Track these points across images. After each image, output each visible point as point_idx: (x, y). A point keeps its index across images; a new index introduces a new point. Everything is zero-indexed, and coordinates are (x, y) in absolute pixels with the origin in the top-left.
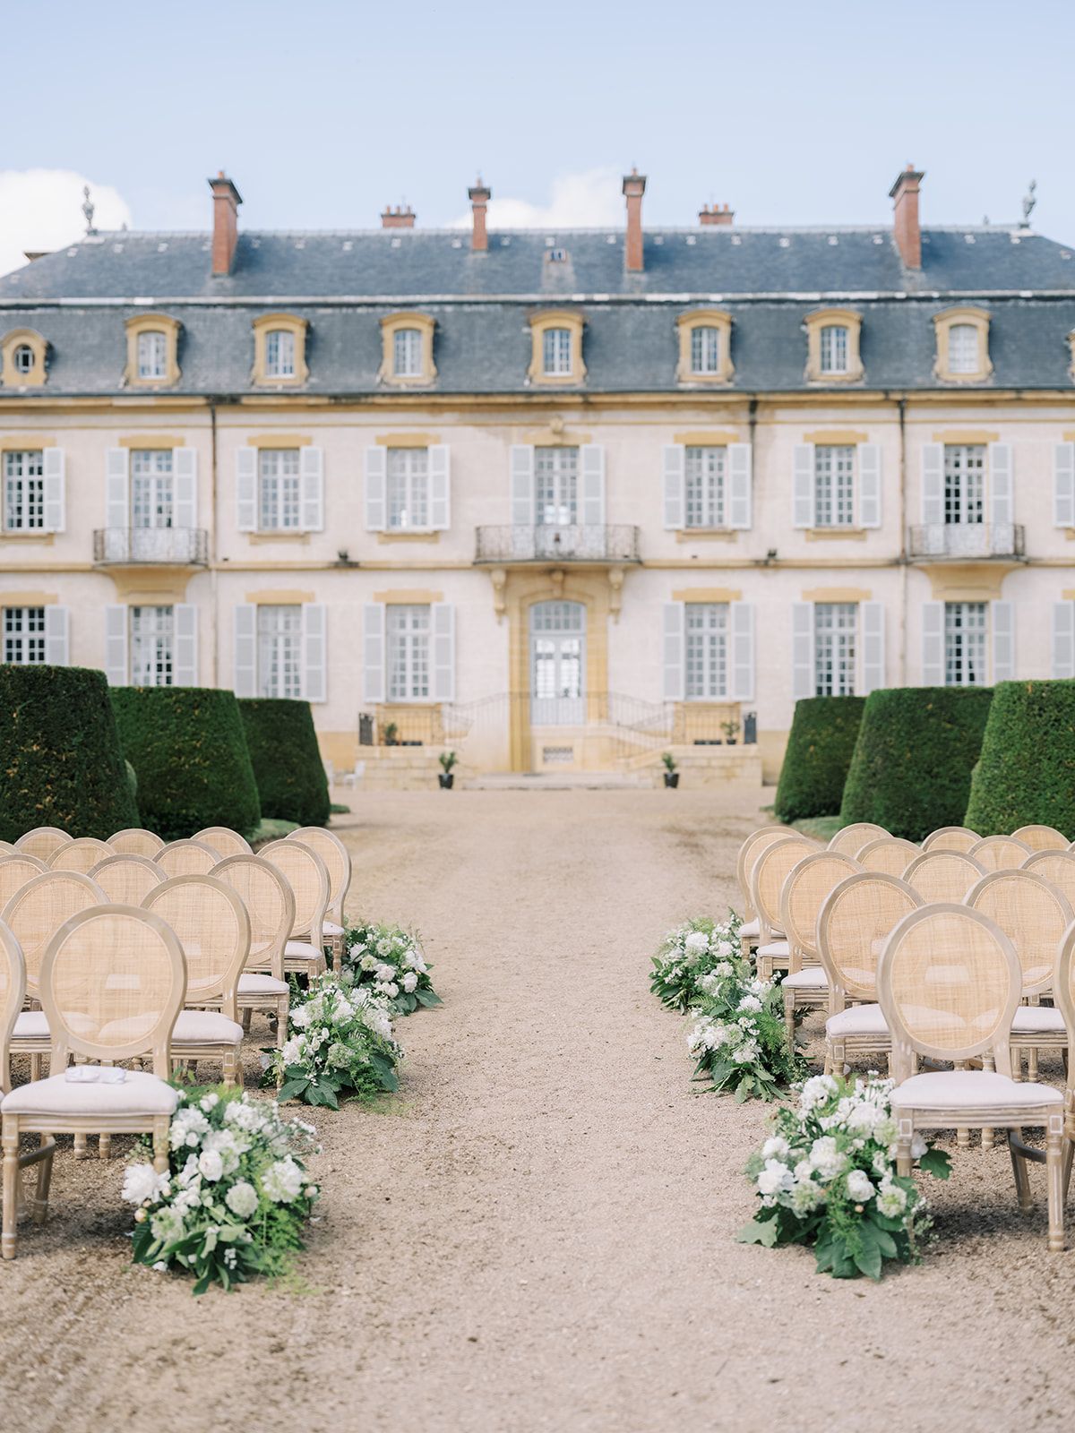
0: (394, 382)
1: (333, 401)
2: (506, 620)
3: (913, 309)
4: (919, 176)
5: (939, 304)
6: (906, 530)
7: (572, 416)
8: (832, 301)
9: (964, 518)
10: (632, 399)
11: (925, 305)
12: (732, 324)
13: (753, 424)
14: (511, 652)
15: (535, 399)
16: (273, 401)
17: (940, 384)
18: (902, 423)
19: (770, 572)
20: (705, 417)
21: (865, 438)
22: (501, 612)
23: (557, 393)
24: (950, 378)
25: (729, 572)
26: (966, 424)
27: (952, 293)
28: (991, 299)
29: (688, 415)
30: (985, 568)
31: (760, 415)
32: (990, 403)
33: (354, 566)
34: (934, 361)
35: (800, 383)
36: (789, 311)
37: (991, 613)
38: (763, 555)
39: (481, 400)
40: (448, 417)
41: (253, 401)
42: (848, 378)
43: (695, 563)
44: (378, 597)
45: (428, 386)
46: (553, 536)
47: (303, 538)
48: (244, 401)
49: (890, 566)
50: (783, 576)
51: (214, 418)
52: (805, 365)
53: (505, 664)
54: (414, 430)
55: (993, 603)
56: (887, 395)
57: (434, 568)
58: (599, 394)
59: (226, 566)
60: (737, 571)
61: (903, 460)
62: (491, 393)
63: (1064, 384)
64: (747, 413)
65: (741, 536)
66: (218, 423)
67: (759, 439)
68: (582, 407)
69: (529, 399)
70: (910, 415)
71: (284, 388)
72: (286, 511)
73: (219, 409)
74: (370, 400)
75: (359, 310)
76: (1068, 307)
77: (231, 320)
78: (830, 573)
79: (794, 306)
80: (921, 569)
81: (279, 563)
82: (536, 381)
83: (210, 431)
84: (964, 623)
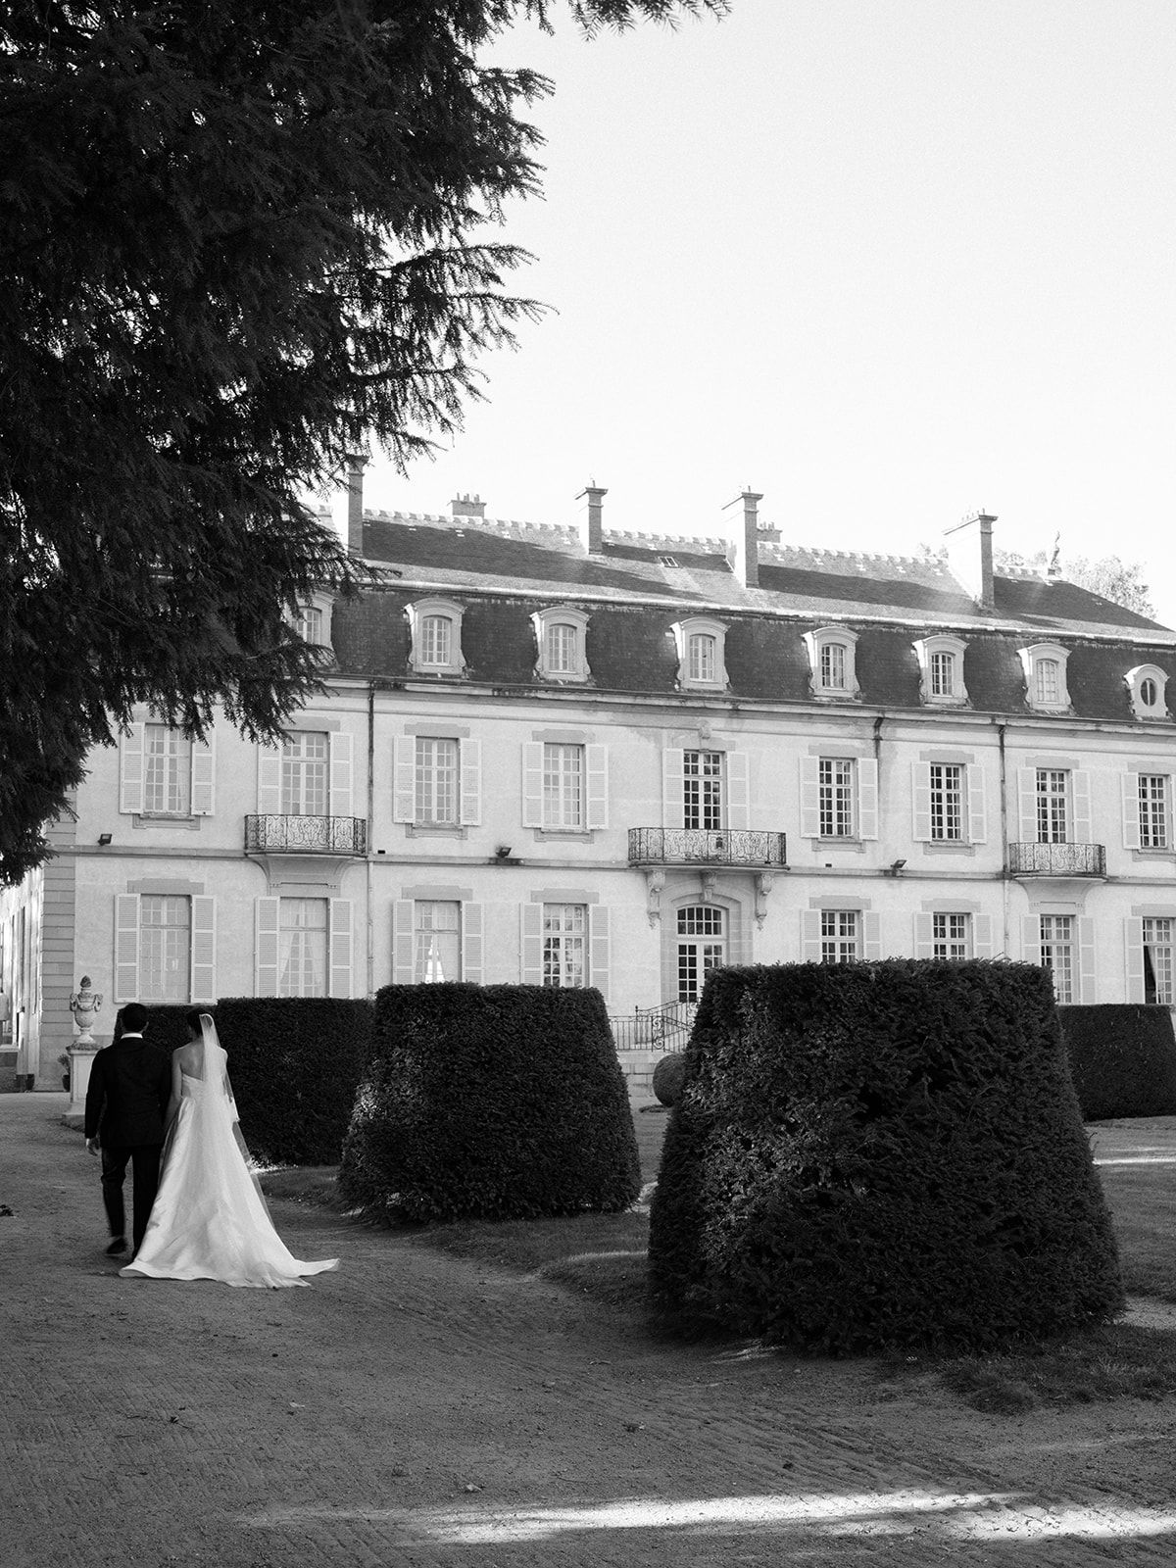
0: (551, 677)
1: (496, 693)
2: (657, 922)
3: (1001, 642)
4: (991, 519)
5: (1020, 639)
6: (1011, 848)
7: (716, 723)
8: (934, 629)
9: (1050, 838)
10: (776, 709)
11: (1009, 639)
12: (856, 644)
13: (877, 740)
14: (663, 956)
15: (689, 704)
16: (437, 689)
17: (1032, 713)
18: (1002, 747)
19: (895, 882)
20: (835, 730)
21: (972, 759)
22: (653, 915)
23: (709, 699)
24: (1040, 707)
25: (859, 881)
26: (1054, 749)
27: (1031, 630)
29: (821, 728)
30: (1077, 882)
31: (885, 731)
32: (1072, 733)
33: (515, 863)
34: (1024, 691)
35: (919, 705)
36: (897, 634)
37: (1077, 924)
38: (887, 865)
39: (639, 701)
40: (602, 716)
41: (417, 687)
42: (956, 702)
43: (829, 871)
44: (535, 896)
45: (584, 684)
46: (715, 841)
47: (459, 830)
48: (407, 688)
49: (997, 879)
50: (907, 885)
51: (371, 703)
52: (919, 687)
53: (658, 969)
54: (570, 727)
55: (1080, 917)
56: (993, 720)
57: (590, 869)
58: (747, 702)
59: (382, 858)
60: (866, 881)
61: (1003, 781)
62: (649, 696)
63: (1129, 719)
64: (872, 729)
65: (868, 846)
66: (376, 707)
67: (882, 755)
68: (727, 714)
69: (683, 704)
70: (1009, 739)
71: (443, 675)
72: (440, 804)
73: (378, 694)
74: (533, 695)
75: (508, 602)
76: (1120, 649)
77: (381, 601)
78: (946, 884)
79: (902, 631)
80: (1022, 884)
81: (438, 857)
82: (686, 685)
83: (367, 716)
84: (1054, 935)
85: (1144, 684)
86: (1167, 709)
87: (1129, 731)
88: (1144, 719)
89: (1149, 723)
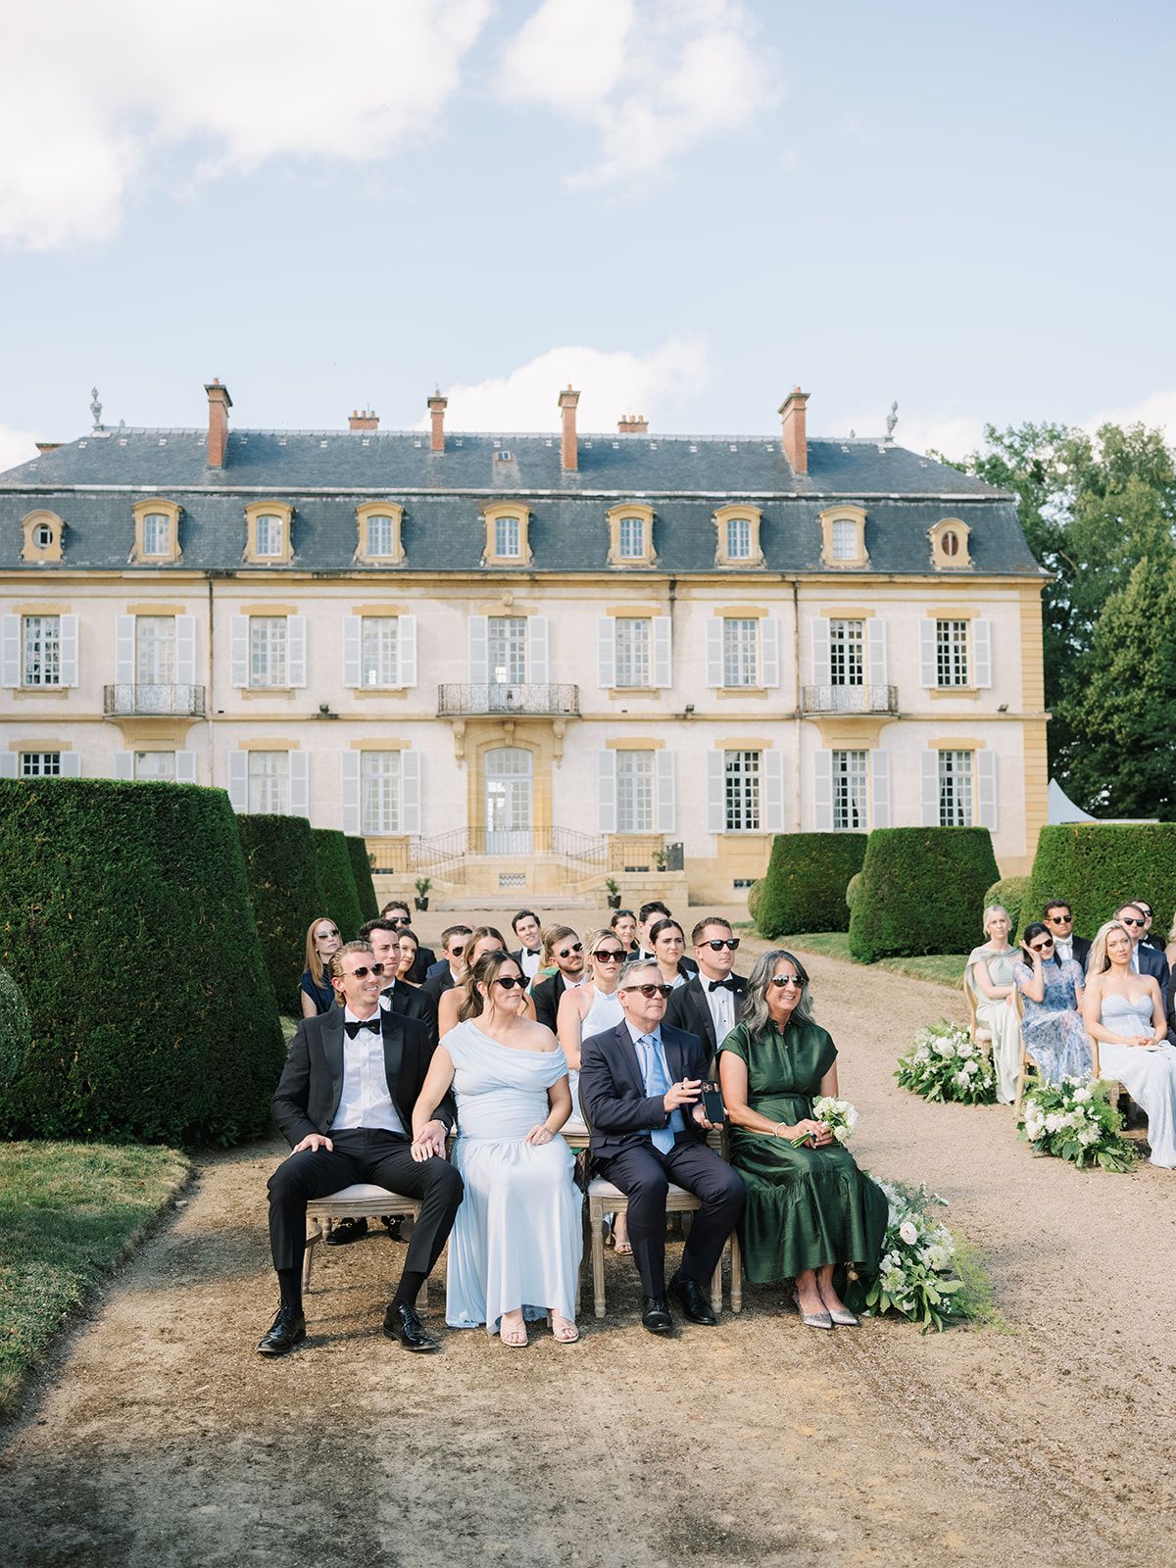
0: (368, 561)
1: (316, 576)
2: (464, 764)
3: (803, 506)
4: (806, 397)
5: (823, 503)
6: (802, 690)
7: (520, 592)
8: (736, 499)
9: (847, 680)
10: (571, 577)
11: (812, 503)
12: (654, 516)
13: (672, 600)
14: (470, 792)
15: (489, 577)
16: (264, 575)
17: (826, 569)
18: (796, 600)
19: (688, 724)
20: (632, 593)
21: (765, 613)
22: (461, 758)
23: (508, 572)
24: (835, 564)
25: (654, 724)
26: (849, 601)
27: (834, 494)
28: (866, 499)
29: (618, 592)
30: (866, 721)
31: (679, 592)
32: (867, 585)
33: (335, 717)
34: (821, 550)
35: (712, 567)
36: (700, 506)
37: (870, 758)
38: (682, 711)
39: (443, 577)
40: (415, 591)
41: (246, 575)
42: (752, 563)
43: (624, 716)
44: (354, 745)
45: (398, 565)
46: (506, 694)
47: (288, 693)
48: (238, 576)
49: (788, 719)
50: (699, 727)
51: (211, 589)
52: (715, 552)
53: (465, 803)
54: (386, 602)
55: (872, 751)
56: (783, 577)
57: (403, 721)
58: (543, 573)
59: (221, 716)
60: (660, 724)
61: (797, 632)
62: (452, 572)
63: (927, 570)
64: (668, 591)
65: (663, 694)
66: (215, 593)
67: (677, 613)
68: (529, 584)
69: (484, 578)
70: (802, 593)
71: (272, 564)
72: (274, 670)
73: (216, 582)
74: (348, 576)
75: (337, 499)
76: (928, 507)
77: (226, 505)
78: (738, 725)
79: (704, 502)
80: (813, 722)
81: (267, 715)
82: (490, 561)
83: (208, 601)
84: (849, 767)
85: (946, 537)
86: (969, 558)
87: (925, 580)
88: (944, 568)
89: (948, 573)
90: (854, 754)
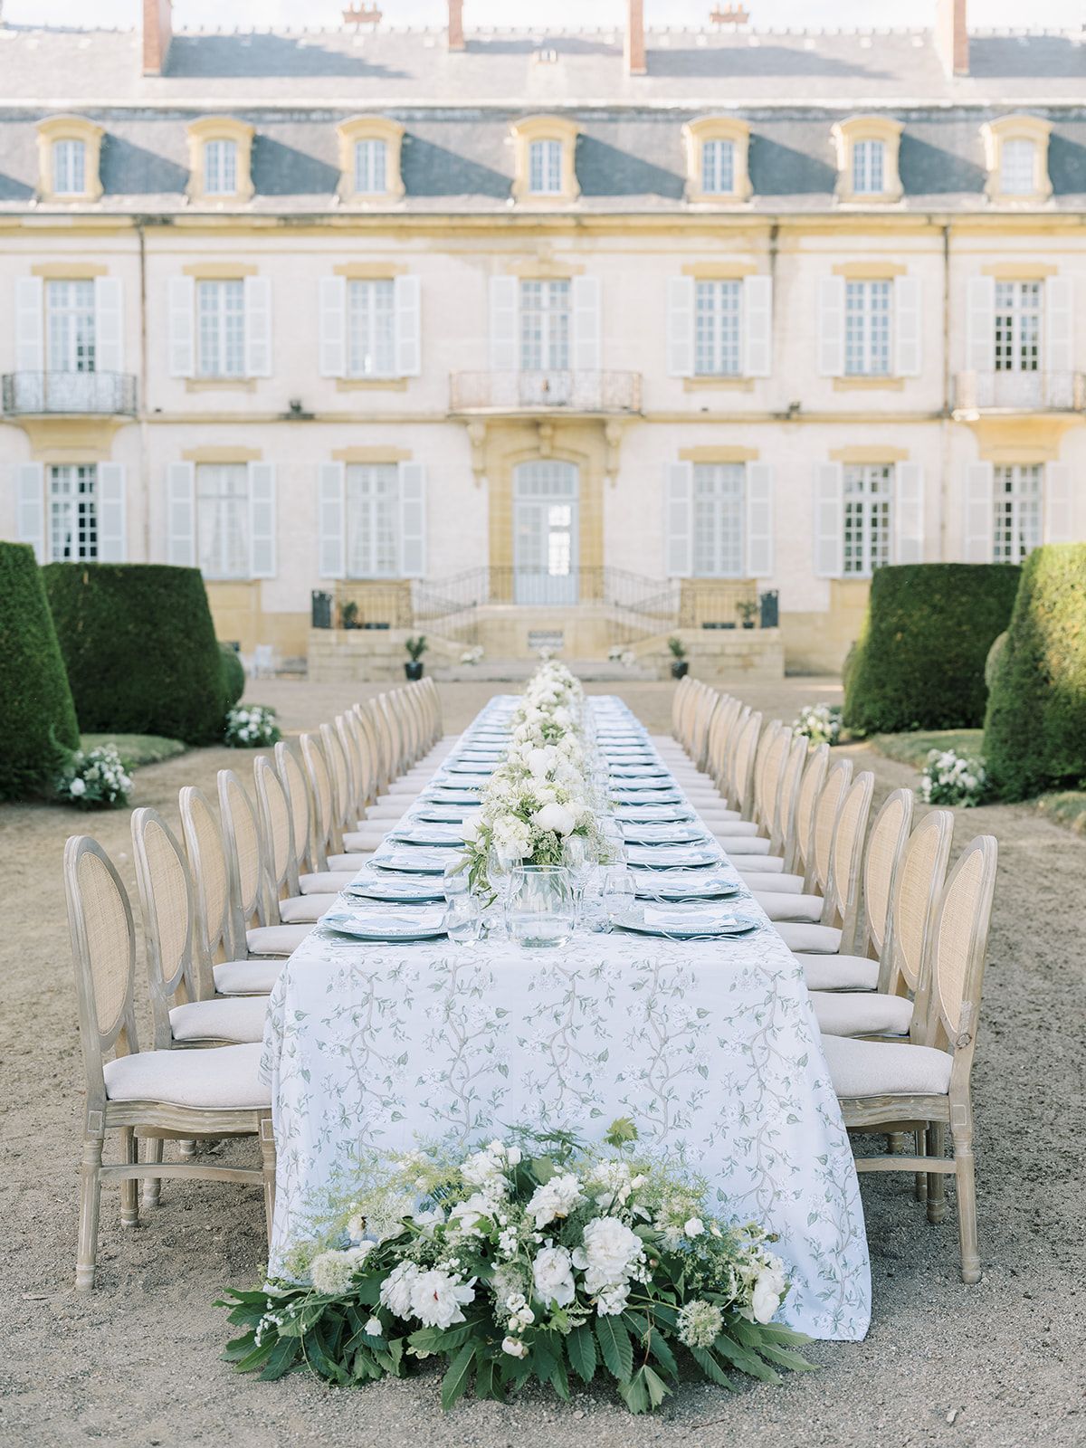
0: (355, 201)
1: (282, 222)
2: (484, 481)
3: (960, 120)
5: (987, 115)
6: (950, 379)
7: (562, 243)
8: (865, 110)
9: (1016, 365)
11: (971, 116)
12: (751, 136)
13: (774, 253)
14: (491, 520)
15: (520, 222)
16: (212, 222)
17: (991, 207)
18: (946, 253)
19: (791, 426)
20: (717, 244)
21: (904, 270)
22: (479, 473)
23: (544, 215)
24: (1003, 201)
25: (745, 427)
26: (1024, 252)
27: (1006, 102)
28: (1051, 109)
29: (698, 242)
30: (1042, 423)
31: (783, 242)
32: (1048, 230)
33: (309, 417)
34: (983, 181)
35: (830, 205)
36: (814, 121)
37: (1047, 477)
38: (781, 408)
39: (457, 222)
40: (418, 243)
41: (189, 222)
42: (885, 200)
43: (705, 415)
44: (336, 455)
45: (394, 206)
46: (540, 384)
47: (248, 384)
48: (179, 223)
49: (930, 419)
50: (807, 431)
51: (142, 243)
52: (833, 185)
54: (379, 257)
55: (1050, 465)
56: (930, 219)
57: (403, 421)
58: (593, 216)
59: (158, 417)
60: (752, 425)
61: (947, 297)
62: (468, 214)
64: (767, 240)
65: (758, 386)
66: (147, 246)
67: (780, 271)
68: (575, 233)
69: (512, 223)
70: (957, 243)
71: (223, 207)
72: (229, 353)
73: (148, 231)
74: (327, 223)
75: (314, 116)
78: (861, 427)
79: (819, 116)
80: (968, 424)
81: (220, 414)
82: (522, 200)
83: (137, 259)
84: (1015, 487)
90: (1024, 470)
